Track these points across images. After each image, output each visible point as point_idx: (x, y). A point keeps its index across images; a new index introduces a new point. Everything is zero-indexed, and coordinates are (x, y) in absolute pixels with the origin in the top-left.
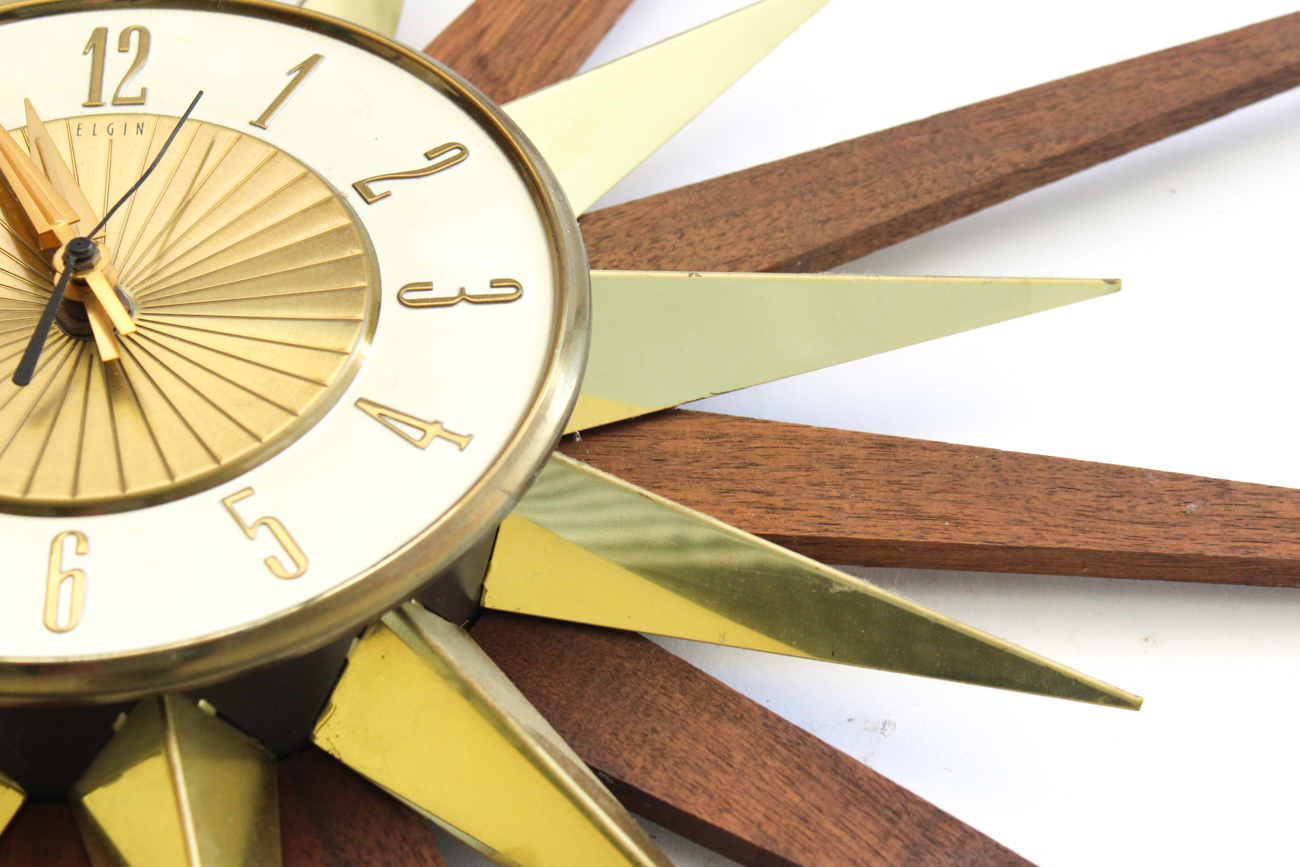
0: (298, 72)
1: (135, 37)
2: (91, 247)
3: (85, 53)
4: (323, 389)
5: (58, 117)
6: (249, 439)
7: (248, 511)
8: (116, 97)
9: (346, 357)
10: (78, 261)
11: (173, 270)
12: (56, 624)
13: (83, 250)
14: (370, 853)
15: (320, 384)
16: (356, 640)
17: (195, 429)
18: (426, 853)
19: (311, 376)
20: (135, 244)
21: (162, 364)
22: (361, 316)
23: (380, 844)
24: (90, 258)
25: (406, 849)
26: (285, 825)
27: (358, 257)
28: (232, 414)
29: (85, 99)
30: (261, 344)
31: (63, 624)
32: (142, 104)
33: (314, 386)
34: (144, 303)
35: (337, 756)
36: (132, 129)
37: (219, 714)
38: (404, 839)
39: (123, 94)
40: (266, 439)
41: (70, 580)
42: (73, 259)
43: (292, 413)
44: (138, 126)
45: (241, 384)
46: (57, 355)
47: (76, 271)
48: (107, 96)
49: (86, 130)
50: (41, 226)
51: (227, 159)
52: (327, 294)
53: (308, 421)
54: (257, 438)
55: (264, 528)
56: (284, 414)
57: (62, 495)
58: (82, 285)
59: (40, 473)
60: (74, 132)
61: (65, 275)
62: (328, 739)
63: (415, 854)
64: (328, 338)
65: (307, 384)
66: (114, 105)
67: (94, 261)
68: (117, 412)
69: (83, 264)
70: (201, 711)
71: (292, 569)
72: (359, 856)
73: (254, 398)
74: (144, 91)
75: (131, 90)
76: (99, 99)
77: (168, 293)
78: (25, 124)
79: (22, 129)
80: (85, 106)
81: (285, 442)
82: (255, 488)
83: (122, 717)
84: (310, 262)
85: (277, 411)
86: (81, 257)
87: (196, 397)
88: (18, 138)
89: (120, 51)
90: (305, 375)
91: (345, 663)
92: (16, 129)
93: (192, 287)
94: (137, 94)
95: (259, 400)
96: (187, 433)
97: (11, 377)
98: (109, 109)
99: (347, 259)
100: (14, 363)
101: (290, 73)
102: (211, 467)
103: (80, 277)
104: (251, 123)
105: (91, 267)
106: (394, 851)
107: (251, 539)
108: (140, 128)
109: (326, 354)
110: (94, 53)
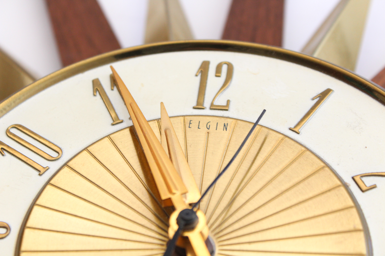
0: (318, 99)
1: (225, 68)
2: (194, 216)
3: (196, 75)
5: (178, 115)
8: (212, 104)
13: (189, 218)
20: (219, 203)
24: (193, 223)
29: (194, 104)
32: (227, 110)
34: (222, 246)
36: (221, 126)
39: (216, 103)
42: (183, 223)
44: (225, 125)
47: (184, 231)
48: (207, 104)
49: (194, 125)
50: (164, 195)
51: (276, 152)
58: (186, 240)
60: (187, 125)
61: (176, 232)
66: (211, 109)
69: (188, 227)
74: (228, 102)
75: (221, 101)
76: (202, 105)
78: (160, 117)
79: (158, 120)
80: (194, 108)
86: (188, 223)
88: (154, 126)
89: (216, 76)
92: (154, 120)
94: (224, 104)
98: (207, 112)
101: (313, 99)
103: (186, 235)
104: (290, 129)
105: (193, 228)
108: (225, 127)
110: (201, 76)
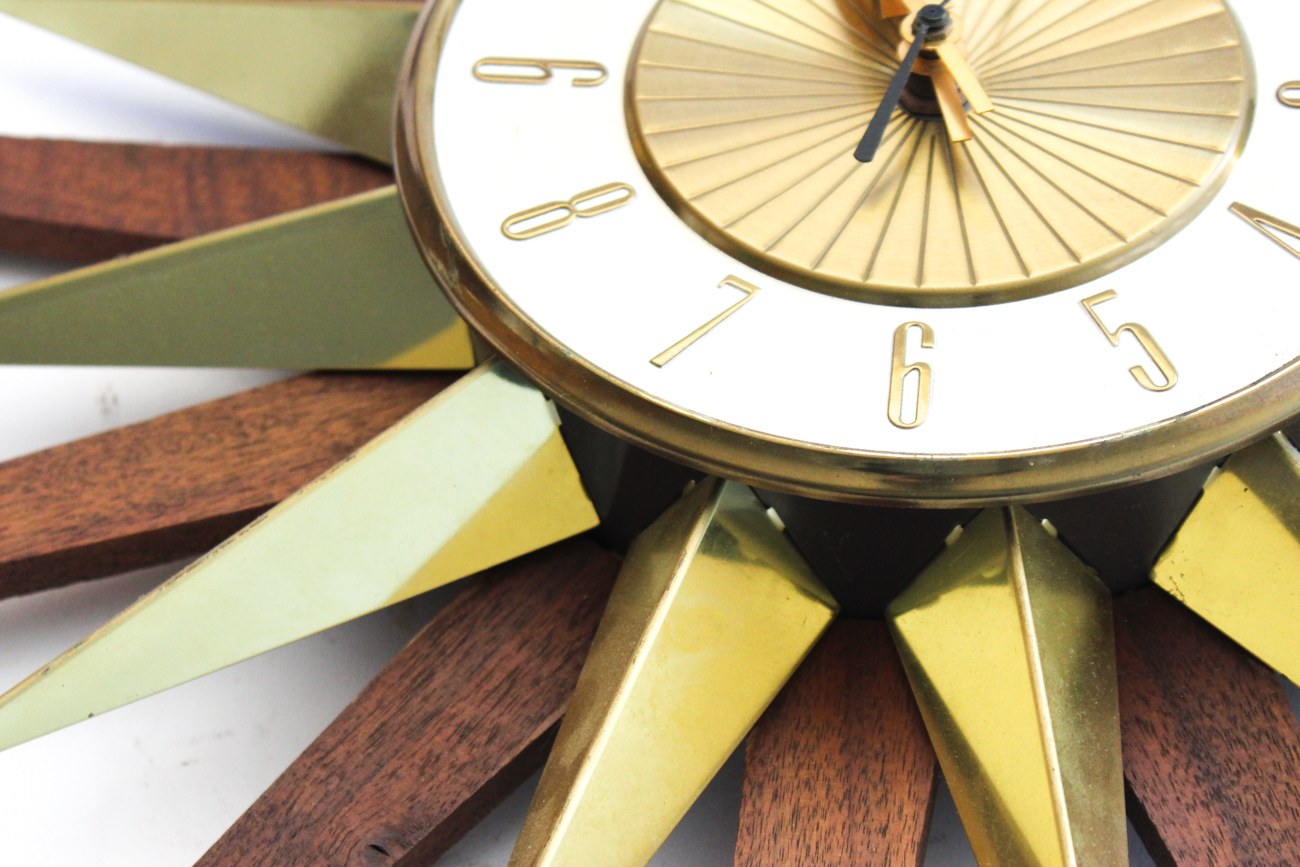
2: (944, 16)
4: (1194, 190)
6: (1112, 238)
7: (1111, 314)
9: (1219, 156)
10: (931, 30)
11: (1023, 50)
12: (900, 420)
13: (937, 18)
14: (1213, 706)
15: (1190, 183)
16: (1215, 469)
17: (1051, 223)
18: (1276, 711)
19: (1181, 174)
21: (1012, 151)
22: (1235, 113)
23: (1225, 697)
24: (941, 28)
25: (1255, 704)
26: (1121, 665)
27: (1231, 48)
28: (1092, 210)
30: (1123, 136)
31: (907, 420)
33: (1185, 186)
34: (990, 84)
35: (1179, 598)
37: (1060, 536)
38: (1253, 694)
40: (1131, 238)
41: (915, 373)
42: (925, 27)
43: (1160, 212)
45: (1101, 177)
46: (897, 133)
47: (927, 41)
52: (1196, 87)
53: (1178, 223)
54: (1120, 236)
55: (1129, 334)
56: (1151, 213)
57: (905, 282)
58: (932, 57)
59: (880, 257)
61: (913, 46)
62: (1171, 578)
63: (1264, 712)
64: (1201, 136)
65: (1177, 183)
67: (946, 31)
68: (964, 199)
69: (935, 34)
70: (1043, 530)
71: (1160, 381)
72: (1202, 708)
73: (1116, 194)
77: (1016, 76)
81: (1152, 244)
82: (1116, 290)
83: (958, 529)
84: (1179, 50)
85: (1143, 209)
86: (935, 25)
87: (1050, 189)
90: (1174, 173)
91: (1200, 494)
93: (1046, 70)
95: (1122, 196)
96: (1043, 227)
97: (853, 150)
99: (1220, 50)
100: (858, 135)
102: (1069, 264)
103: (930, 47)
105: (942, 38)
106: (1241, 705)
107: (1113, 345)
109: (1198, 151)
